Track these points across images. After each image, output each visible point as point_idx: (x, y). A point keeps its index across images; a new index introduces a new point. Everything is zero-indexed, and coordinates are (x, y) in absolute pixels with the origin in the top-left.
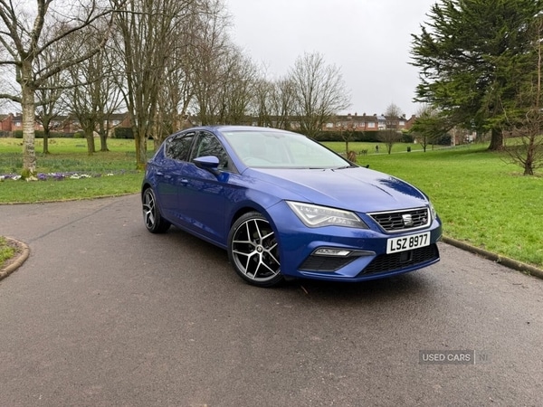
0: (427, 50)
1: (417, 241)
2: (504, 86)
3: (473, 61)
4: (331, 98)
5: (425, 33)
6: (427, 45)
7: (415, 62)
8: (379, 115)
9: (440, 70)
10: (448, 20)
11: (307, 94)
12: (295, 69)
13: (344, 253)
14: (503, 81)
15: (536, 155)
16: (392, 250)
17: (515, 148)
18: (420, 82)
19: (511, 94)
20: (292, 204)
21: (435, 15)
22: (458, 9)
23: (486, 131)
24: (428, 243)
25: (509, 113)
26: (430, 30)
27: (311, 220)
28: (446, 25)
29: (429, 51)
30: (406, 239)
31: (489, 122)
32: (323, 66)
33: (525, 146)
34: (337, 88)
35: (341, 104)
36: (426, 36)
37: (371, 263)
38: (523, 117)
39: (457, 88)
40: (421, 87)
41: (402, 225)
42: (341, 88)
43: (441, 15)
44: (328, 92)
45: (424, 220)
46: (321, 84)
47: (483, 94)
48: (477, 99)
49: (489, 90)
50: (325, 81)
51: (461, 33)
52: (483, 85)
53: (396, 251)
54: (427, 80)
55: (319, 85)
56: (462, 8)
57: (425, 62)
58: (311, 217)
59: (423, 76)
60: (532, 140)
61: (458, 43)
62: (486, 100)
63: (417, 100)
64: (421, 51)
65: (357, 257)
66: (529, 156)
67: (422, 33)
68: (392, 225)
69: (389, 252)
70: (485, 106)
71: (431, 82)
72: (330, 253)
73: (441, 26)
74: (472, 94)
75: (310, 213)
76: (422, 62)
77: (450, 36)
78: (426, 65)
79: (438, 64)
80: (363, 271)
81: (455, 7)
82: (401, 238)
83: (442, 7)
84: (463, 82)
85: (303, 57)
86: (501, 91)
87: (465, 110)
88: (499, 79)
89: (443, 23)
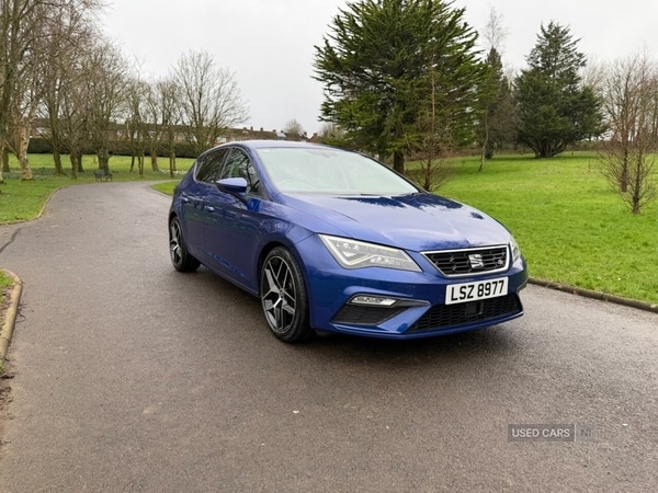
0: (331, 65)
1: (489, 289)
2: (404, 109)
3: (375, 81)
4: (225, 108)
5: (328, 46)
6: (330, 59)
7: (319, 76)
8: (278, 131)
9: (343, 88)
10: (350, 35)
11: (196, 101)
12: (178, 69)
13: (388, 302)
14: (403, 105)
15: (433, 179)
16: (453, 299)
17: (416, 172)
18: (325, 100)
19: (410, 118)
20: (326, 239)
21: (337, 27)
22: (360, 24)
23: (389, 154)
24: (505, 292)
25: (409, 138)
26: (333, 43)
27: (349, 259)
28: (348, 40)
29: (333, 66)
30: (473, 286)
31: (391, 146)
32: (214, 69)
33: (423, 171)
34: (232, 97)
35: (238, 116)
36: (329, 49)
37: (424, 316)
38: (420, 142)
39: (361, 109)
40: (326, 104)
41: (467, 268)
42: (236, 98)
43: (343, 29)
44: (221, 100)
45: (501, 262)
46: (212, 90)
47: (385, 117)
48: (380, 122)
49: (391, 112)
50: (217, 87)
51: (363, 51)
52: (384, 107)
53: (459, 301)
54: (331, 97)
55: (210, 92)
56: (363, 23)
57: (329, 77)
58: (348, 255)
59: (327, 92)
60: (429, 165)
61: (361, 61)
62: (389, 122)
63: (323, 119)
64: (325, 66)
65: (407, 308)
66: (427, 180)
67: (325, 45)
68: (454, 268)
69: (448, 301)
70: (387, 129)
71: (336, 99)
72: (372, 301)
73: (342, 39)
74: (376, 116)
75: (347, 250)
76: (326, 77)
77: (353, 52)
78: (330, 81)
79: (342, 81)
80: (413, 326)
81: (357, 22)
82: (467, 285)
83: (344, 19)
84: (367, 104)
85: (188, 55)
86: (402, 114)
87: (369, 132)
88: (399, 101)
89: (345, 37)
